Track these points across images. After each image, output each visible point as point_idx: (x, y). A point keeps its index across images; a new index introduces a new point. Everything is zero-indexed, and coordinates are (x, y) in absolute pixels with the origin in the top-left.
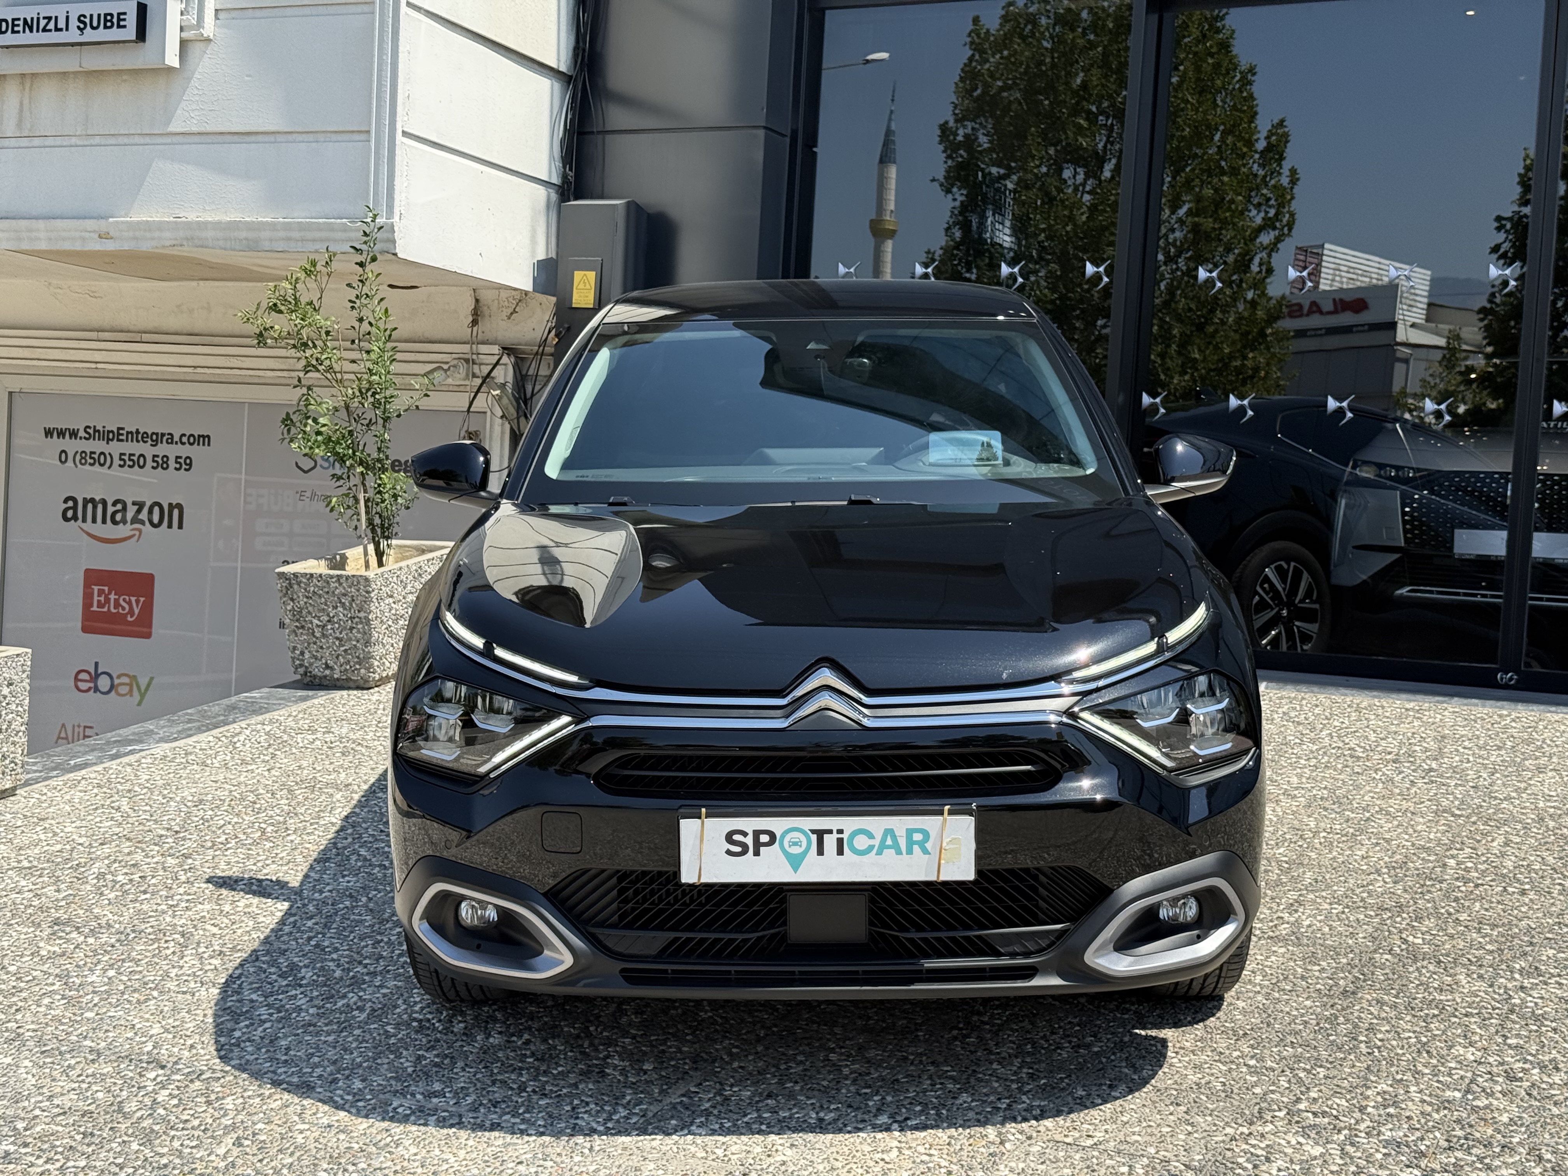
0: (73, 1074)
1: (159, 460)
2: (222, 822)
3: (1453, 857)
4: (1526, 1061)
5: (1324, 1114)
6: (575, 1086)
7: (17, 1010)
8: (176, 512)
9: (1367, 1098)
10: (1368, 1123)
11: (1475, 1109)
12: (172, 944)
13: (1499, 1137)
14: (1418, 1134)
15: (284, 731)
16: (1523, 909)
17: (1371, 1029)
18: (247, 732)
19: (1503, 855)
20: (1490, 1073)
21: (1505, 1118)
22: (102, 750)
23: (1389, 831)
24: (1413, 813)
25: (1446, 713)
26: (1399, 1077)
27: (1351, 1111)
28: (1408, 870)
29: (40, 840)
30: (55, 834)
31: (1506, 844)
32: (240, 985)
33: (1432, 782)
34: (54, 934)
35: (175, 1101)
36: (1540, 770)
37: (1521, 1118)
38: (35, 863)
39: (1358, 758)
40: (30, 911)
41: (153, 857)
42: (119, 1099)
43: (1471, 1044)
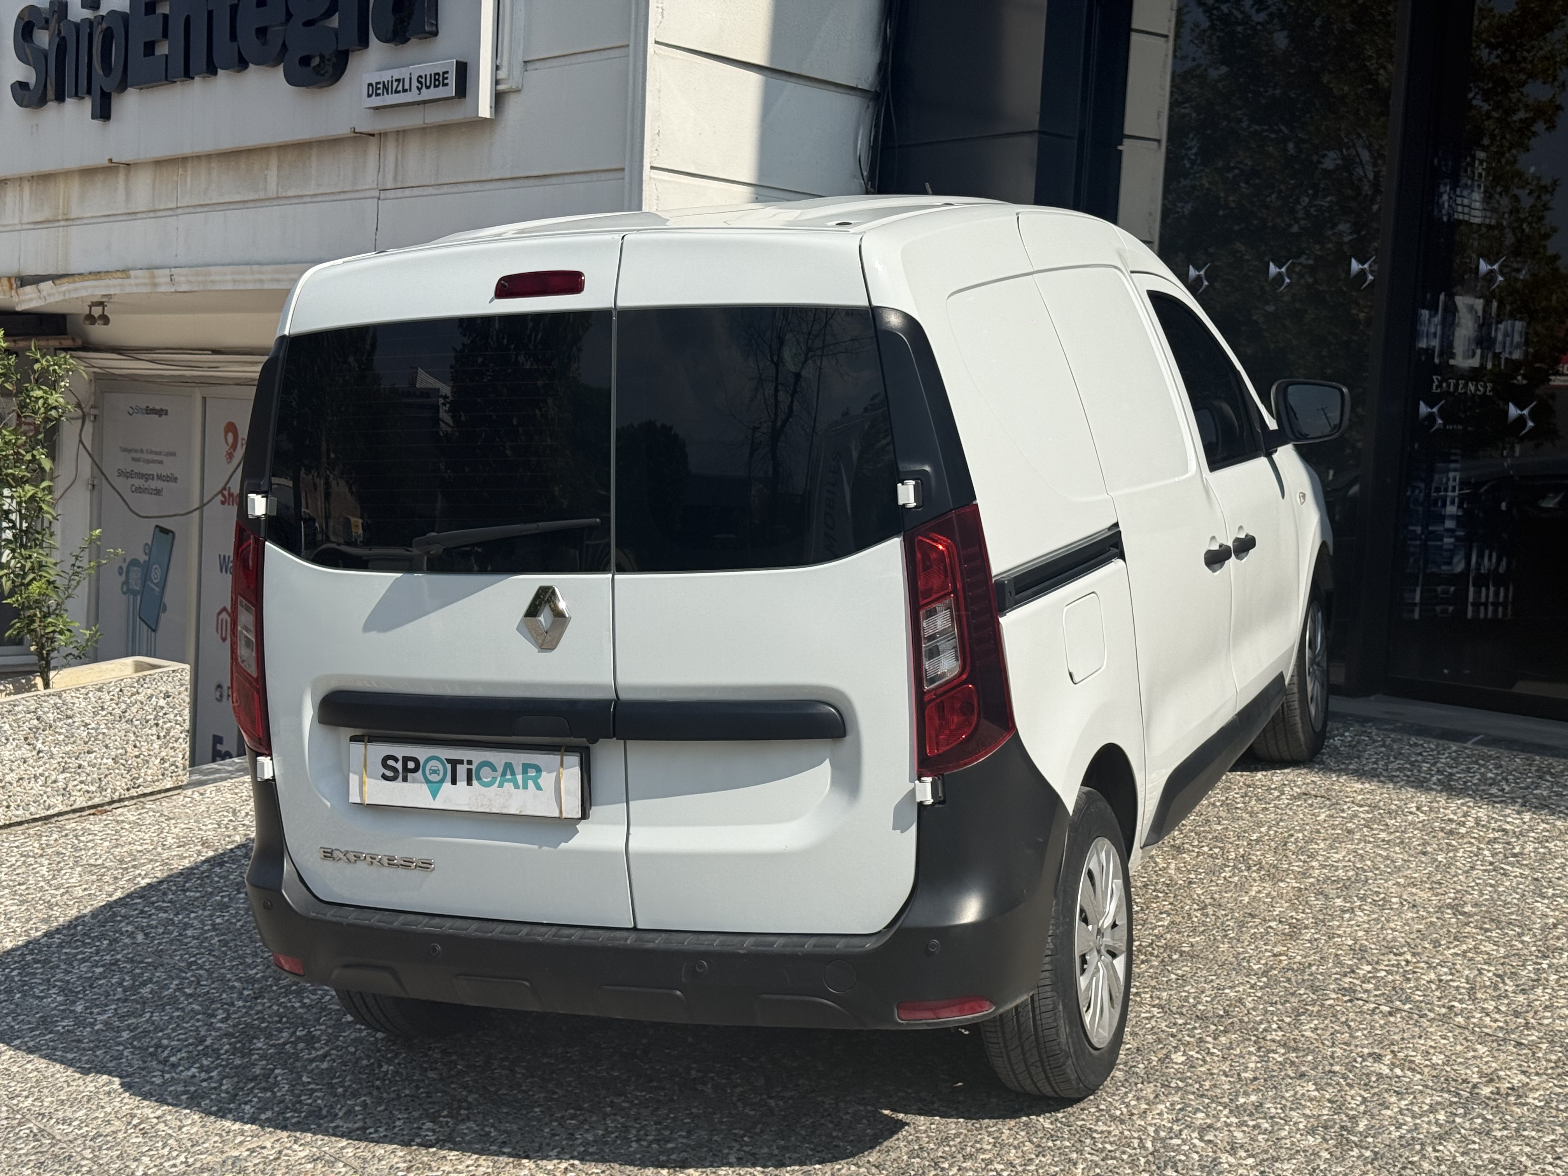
6: (180, 1128)
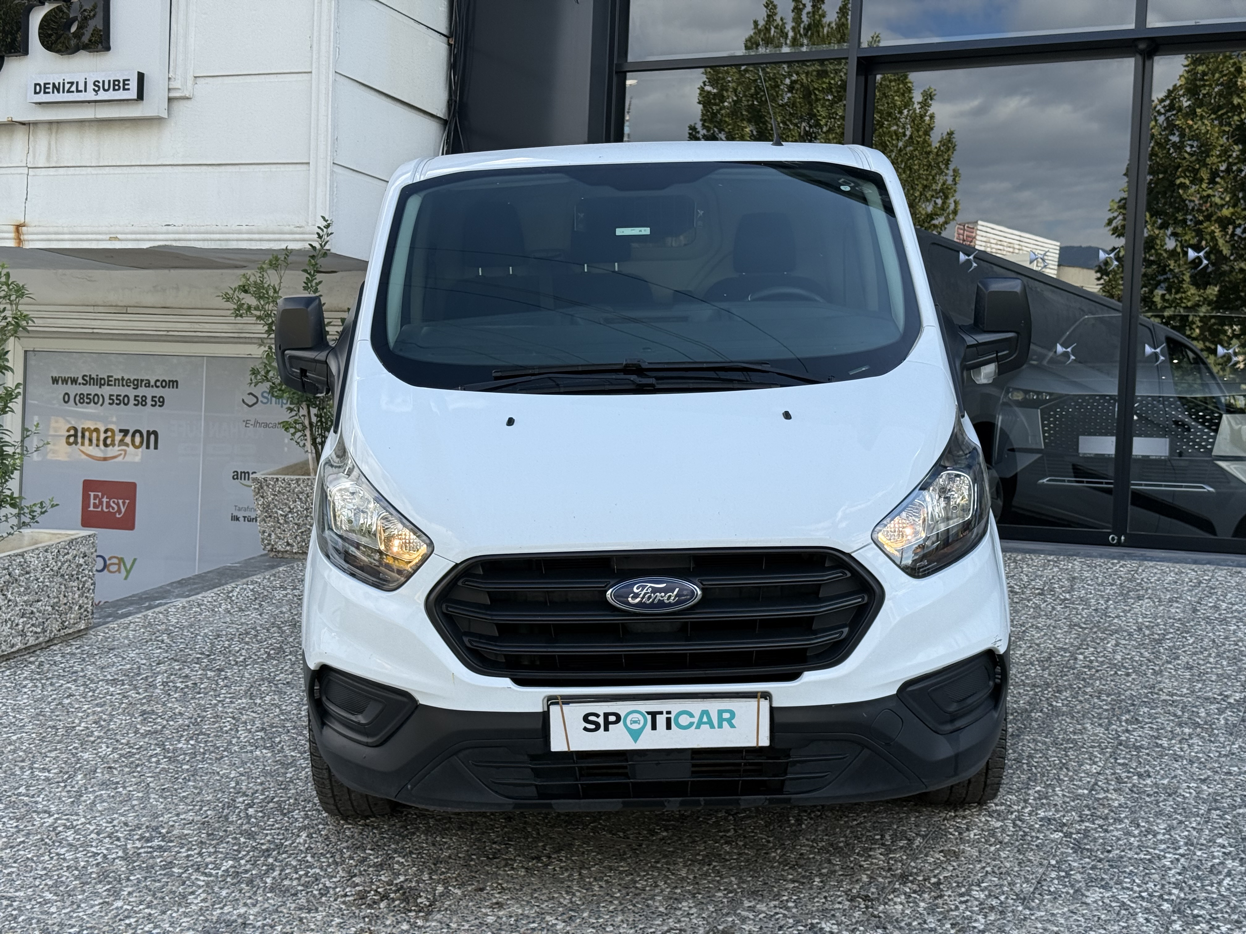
0: (188, 801)
1: (140, 399)
2: (237, 649)
3: (1081, 654)
4: (1129, 772)
5: (1002, 804)
7: (137, 766)
8: (152, 437)
9: (1029, 795)
10: (1030, 809)
11: (1098, 800)
12: (227, 724)
13: (1112, 814)
14: (1062, 814)
15: (264, 589)
16: (1128, 684)
17: (1030, 756)
18: (238, 590)
19: (1114, 652)
20: (1106, 779)
21: (1116, 804)
22: (137, 603)
23: (1039, 638)
24: (1054, 627)
25: (1075, 562)
26: (1048, 783)
27: (1018, 802)
28: (1052, 662)
29: (114, 662)
30: (124, 658)
31: (1117, 645)
32: (282, 748)
33: (1066, 607)
34: (145, 719)
35: (260, 814)
36: (1140, 598)
37: (1126, 804)
38: (116, 677)
39: (1016, 593)
40: (123, 706)
41: (197, 671)
42: (224, 814)
43: (1095, 763)
